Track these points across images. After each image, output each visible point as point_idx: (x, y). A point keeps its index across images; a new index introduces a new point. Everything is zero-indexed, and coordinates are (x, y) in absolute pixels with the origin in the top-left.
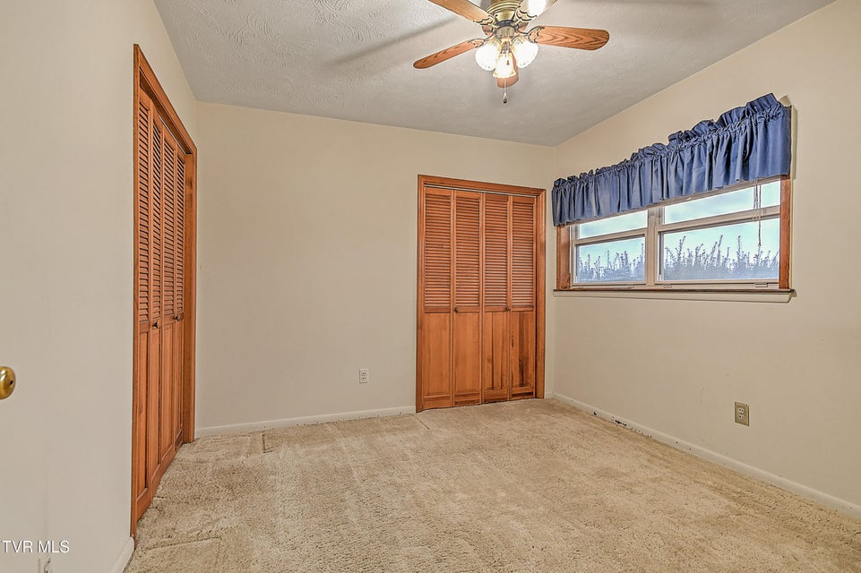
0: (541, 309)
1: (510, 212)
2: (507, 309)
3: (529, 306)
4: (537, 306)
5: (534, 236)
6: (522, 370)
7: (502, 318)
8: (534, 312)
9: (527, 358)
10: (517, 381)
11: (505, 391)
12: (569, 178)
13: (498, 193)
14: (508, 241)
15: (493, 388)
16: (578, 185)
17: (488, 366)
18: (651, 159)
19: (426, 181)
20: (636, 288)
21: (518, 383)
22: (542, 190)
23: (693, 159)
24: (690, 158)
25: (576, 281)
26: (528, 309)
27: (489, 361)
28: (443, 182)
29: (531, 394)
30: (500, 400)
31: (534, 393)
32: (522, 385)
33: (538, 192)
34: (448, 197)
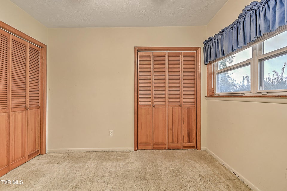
0: (198, 106)
1: (181, 60)
2: (180, 106)
3: (192, 104)
4: (196, 104)
5: (195, 71)
6: (189, 135)
7: (177, 110)
8: (195, 108)
9: (192, 130)
10: (186, 140)
11: (179, 145)
12: (209, 39)
13: (175, 51)
14: (181, 74)
15: (173, 142)
16: (214, 41)
17: (170, 132)
18: (249, 14)
19: (138, 50)
20: (246, 95)
21: (187, 141)
22: (199, 48)
23: (276, 4)
24: (274, 4)
25: (217, 91)
26: (192, 106)
27: (171, 129)
28: (146, 49)
29: (194, 147)
30: (177, 149)
31: (196, 147)
32: (189, 142)
33: (196, 49)
34: (150, 56)
